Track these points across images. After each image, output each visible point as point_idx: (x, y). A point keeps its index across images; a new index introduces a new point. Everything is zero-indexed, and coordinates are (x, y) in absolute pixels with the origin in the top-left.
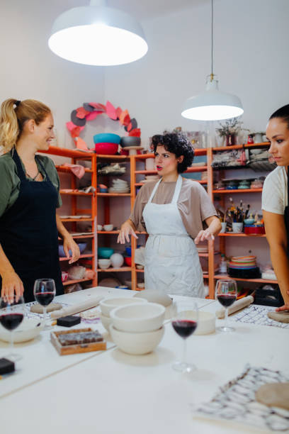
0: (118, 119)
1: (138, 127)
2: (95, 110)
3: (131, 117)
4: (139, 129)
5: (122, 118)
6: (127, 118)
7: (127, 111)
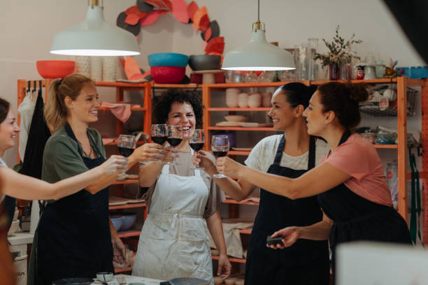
0: (190, 21)
1: (221, 35)
2: (155, 9)
3: (212, 19)
4: (222, 38)
5: (197, 19)
6: (205, 19)
7: (205, 9)
